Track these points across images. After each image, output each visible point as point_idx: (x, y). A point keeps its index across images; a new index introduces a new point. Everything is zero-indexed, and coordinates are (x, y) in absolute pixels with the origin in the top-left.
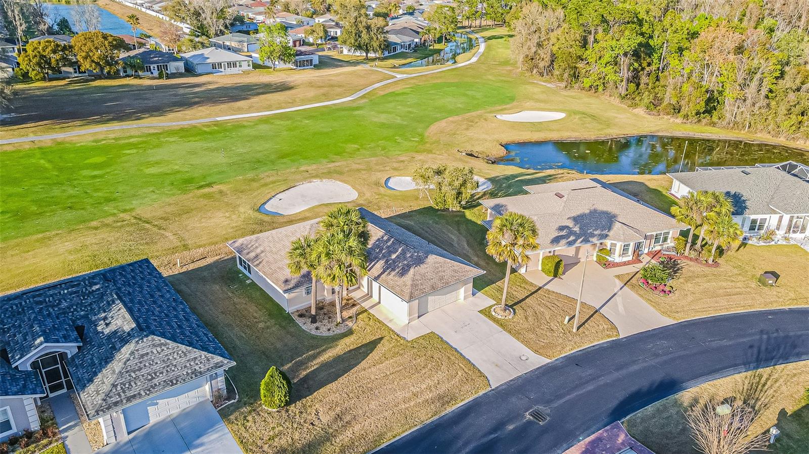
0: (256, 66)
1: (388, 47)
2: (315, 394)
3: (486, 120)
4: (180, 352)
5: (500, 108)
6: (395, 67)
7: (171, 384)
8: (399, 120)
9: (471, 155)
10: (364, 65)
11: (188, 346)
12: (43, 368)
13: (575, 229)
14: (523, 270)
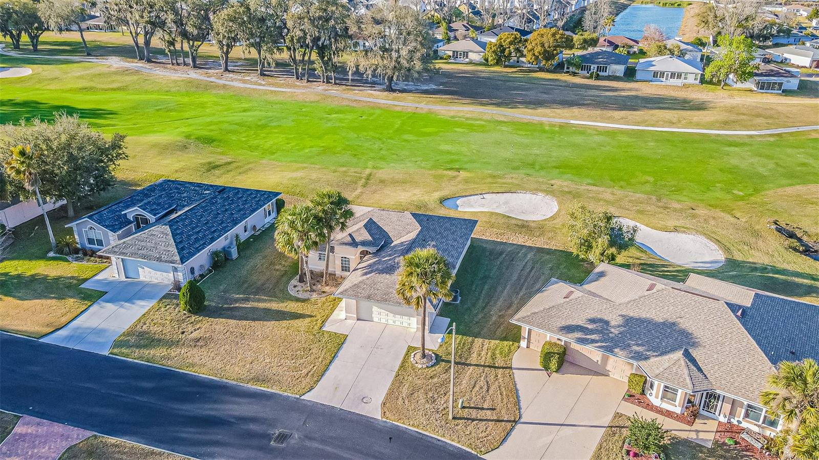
2: (218, 319)
4: (167, 243)
11: (175, 242)
12: (141, 224)
13: (613, 330)
14: (523, 344)
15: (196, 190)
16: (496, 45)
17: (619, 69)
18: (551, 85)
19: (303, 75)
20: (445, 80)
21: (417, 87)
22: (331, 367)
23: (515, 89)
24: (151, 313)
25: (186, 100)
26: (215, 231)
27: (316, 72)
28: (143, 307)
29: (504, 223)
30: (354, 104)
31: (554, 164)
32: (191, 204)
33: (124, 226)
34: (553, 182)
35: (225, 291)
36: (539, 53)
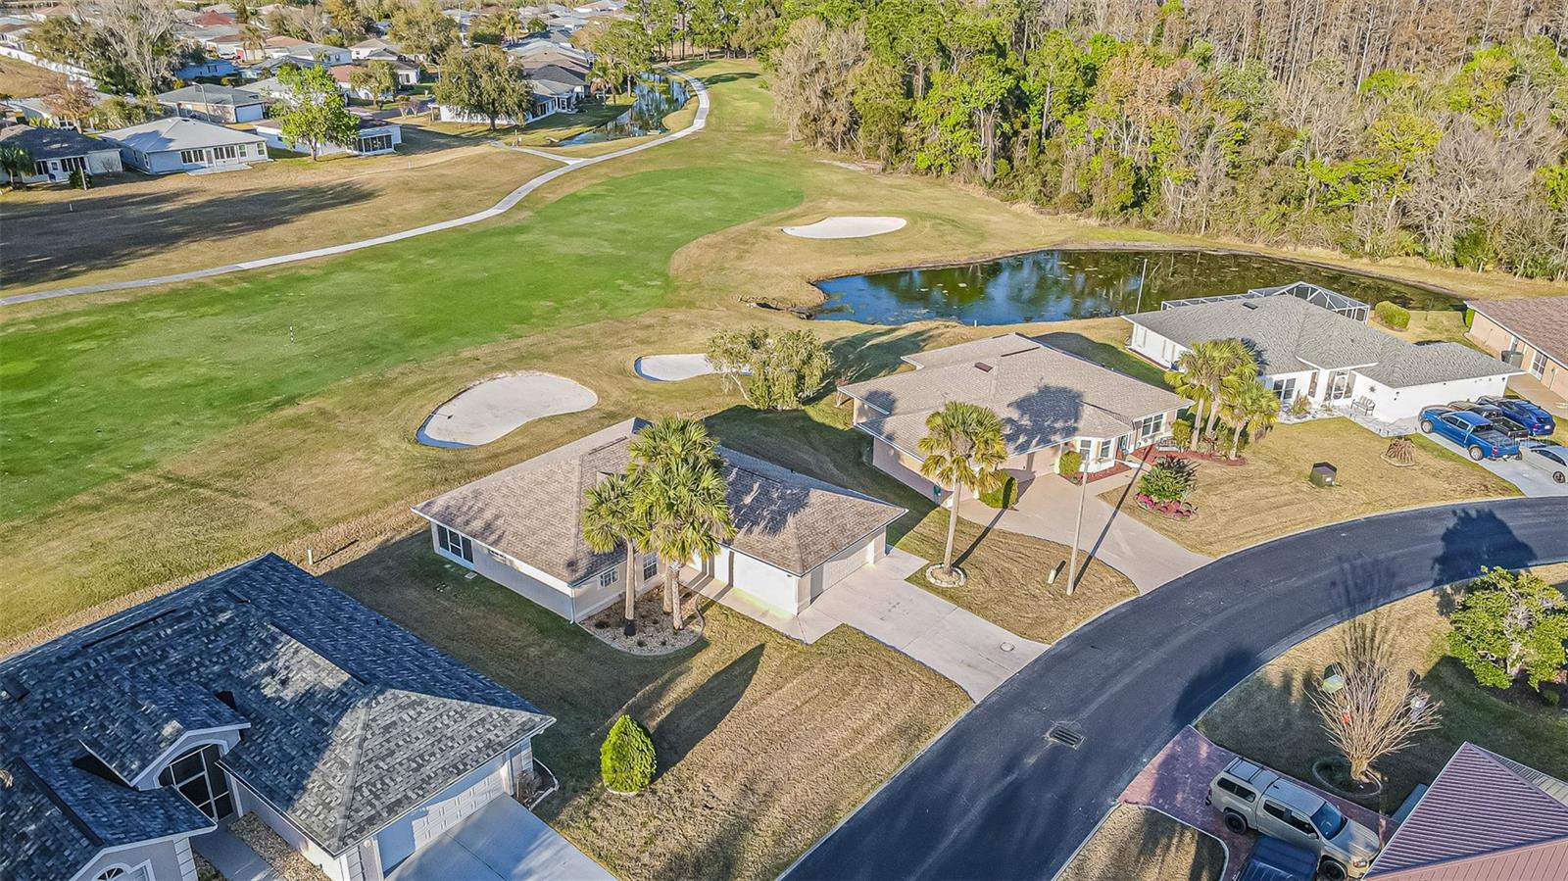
0: (275, 153)
1: (533, 104)
2: (689, 755)
3: (767, 238)
4: (452, 713)
5: (783, 214)
6: (552, 144)
7: (456, 771)
8: (608, 249)
9: (765, 306)
10: (493, 143)
13: (1023, 423)
17: (110, 159)
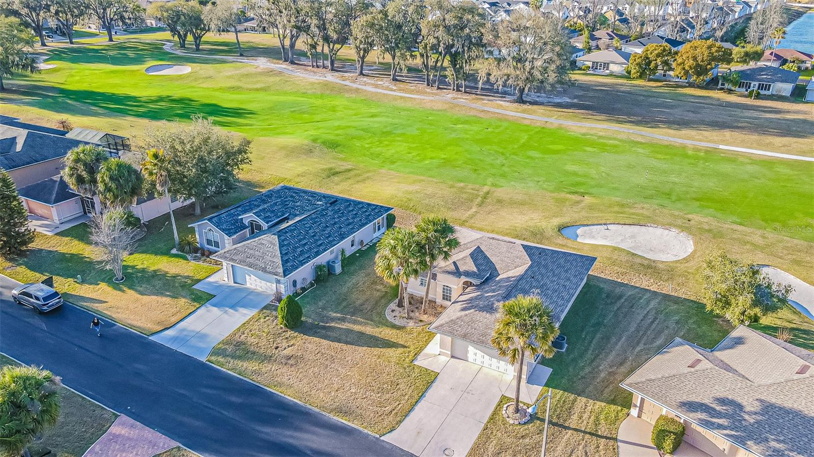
2: (312, 337)
4: (273, 254)
11: (281, 253)
12: (255, 230)
13: (747, 417)
14: (634, 412)
15: (309, 200)
16: (641, 57)
17: (786, 88)
18: (700, 103)
19: (434, 82)
20: (581, 93)
21: (550, 100)
22: (417, 408)
23: (658, 106)
24: (251, 323)
25: (319, 102)
26: (321, 245)
27: (447, 80)
28: (245, 315)
29: (627, 261)
30: (482, 115)
31: (694, 196)
32: (303, 213)
33: (239, 231)
34: (690, 216)
35: (324, 308)
36: (690, 67)
